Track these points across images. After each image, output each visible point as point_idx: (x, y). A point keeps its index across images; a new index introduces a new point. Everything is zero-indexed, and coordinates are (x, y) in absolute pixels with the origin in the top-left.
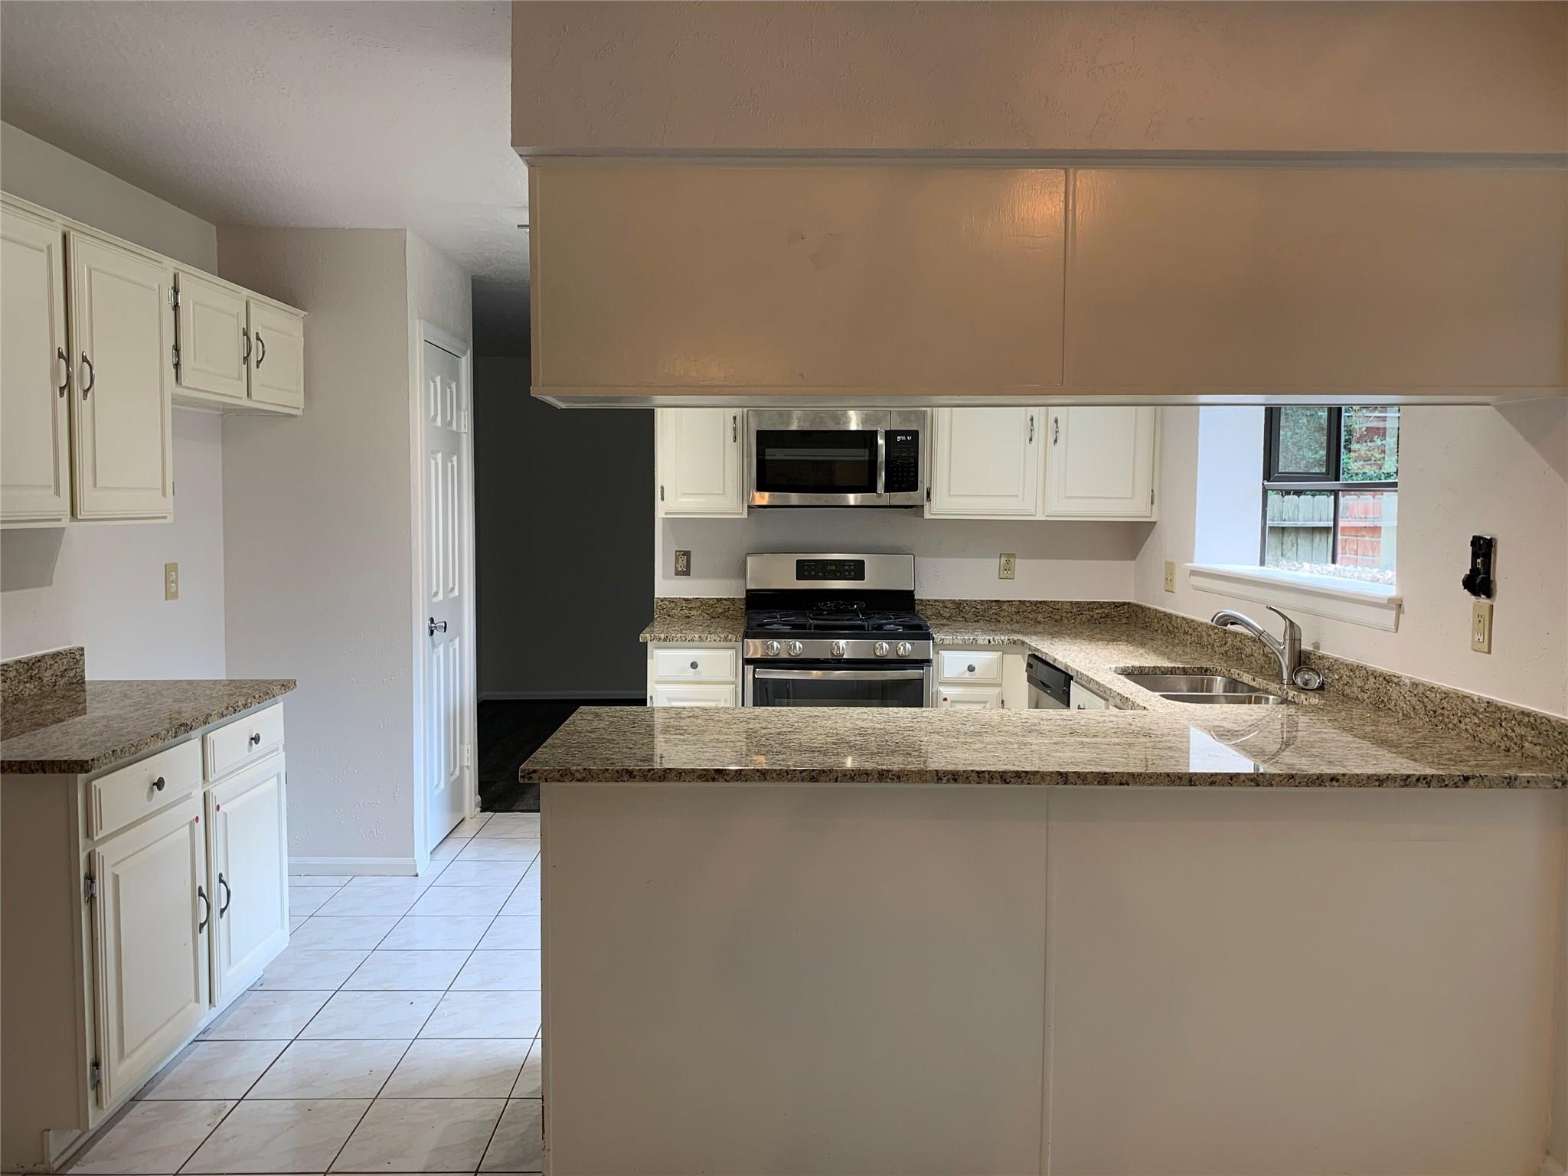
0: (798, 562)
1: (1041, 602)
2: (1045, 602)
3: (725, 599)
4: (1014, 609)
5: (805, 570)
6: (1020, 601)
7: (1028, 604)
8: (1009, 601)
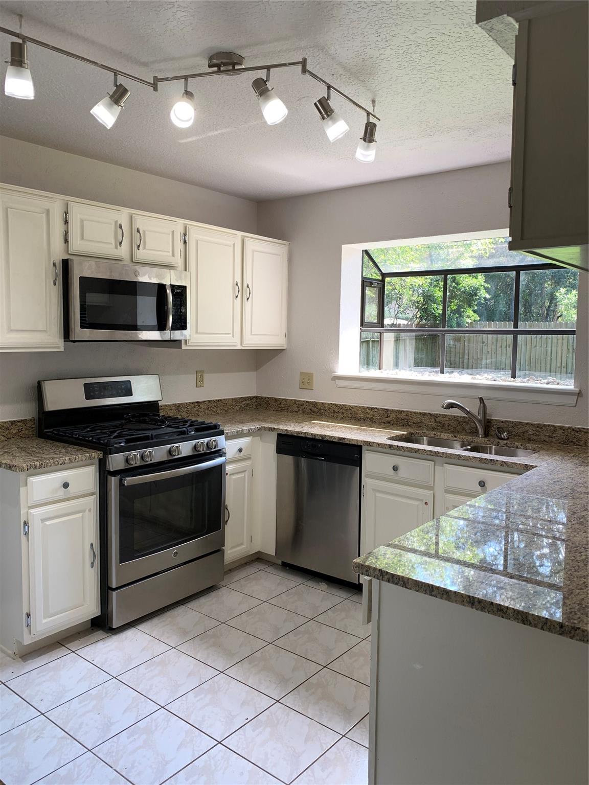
0: (85, 385)
1: (218, 401)
2: (220, 400)
3: (18, 422)
4: (206, 407)
5: (91, 391)
6: (209, 401)
7: (213, 402)
8: (203, 402)
